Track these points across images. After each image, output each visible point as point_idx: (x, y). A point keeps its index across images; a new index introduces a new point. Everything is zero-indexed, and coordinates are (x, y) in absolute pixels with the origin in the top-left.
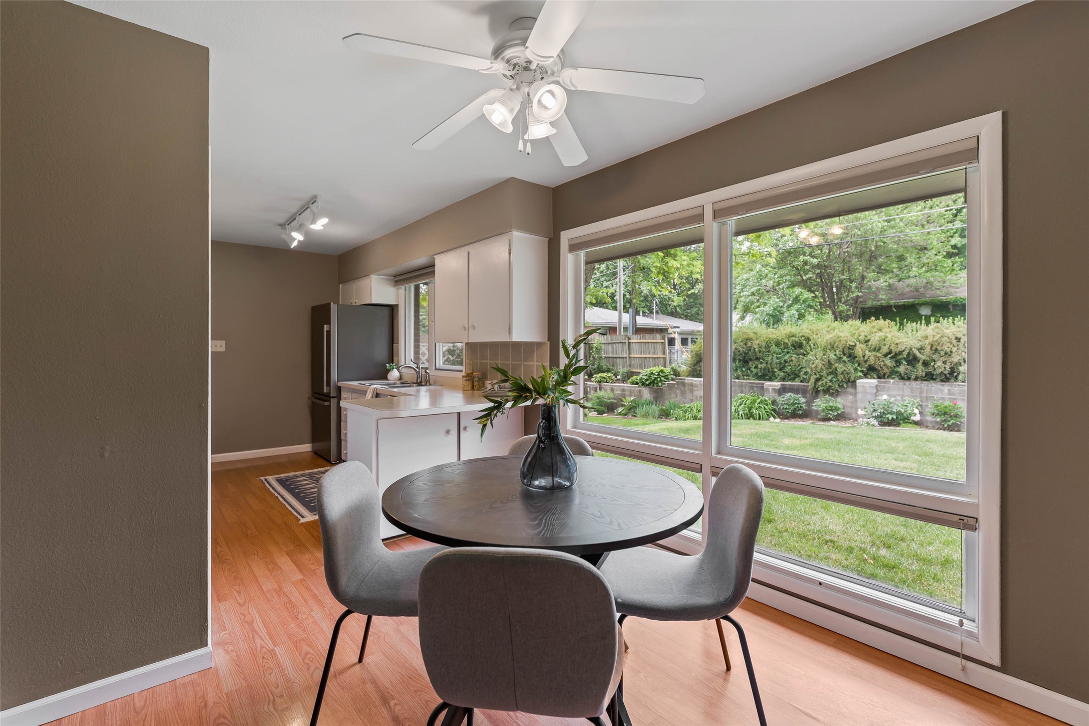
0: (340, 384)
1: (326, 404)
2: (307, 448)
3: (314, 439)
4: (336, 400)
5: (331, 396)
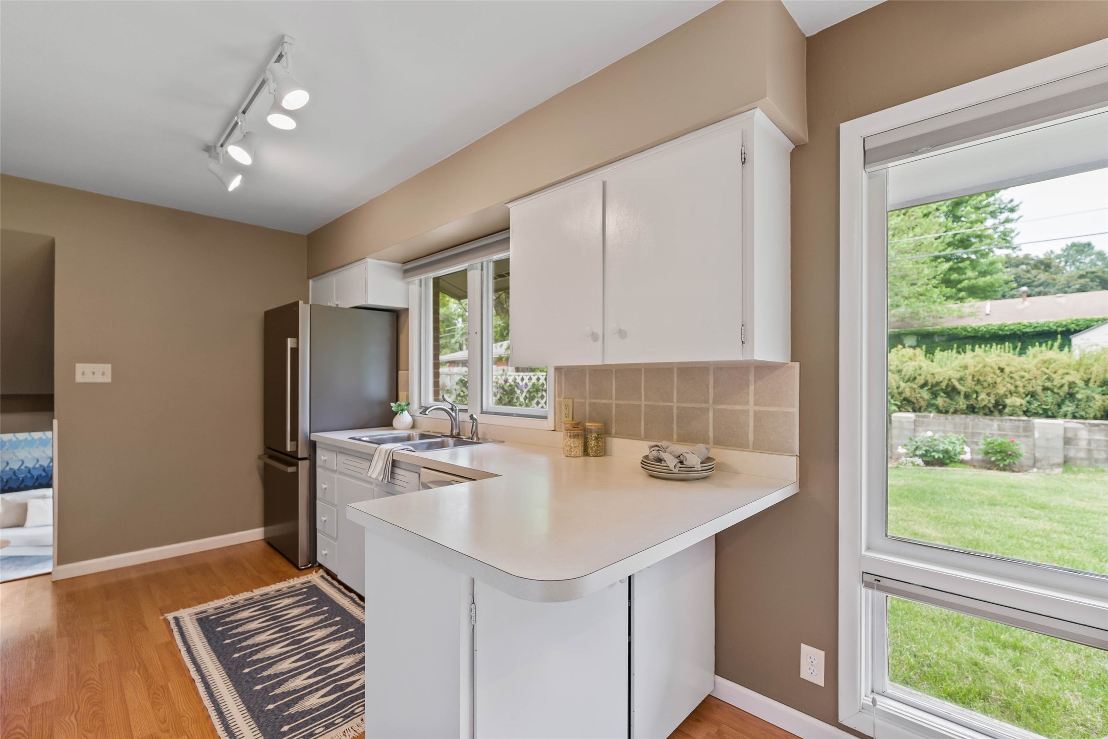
0: (315, 436)
1: (291, 470)
2: (256, 534)
3: (268, 521)
4: (307, 462)
5: (299, 457)
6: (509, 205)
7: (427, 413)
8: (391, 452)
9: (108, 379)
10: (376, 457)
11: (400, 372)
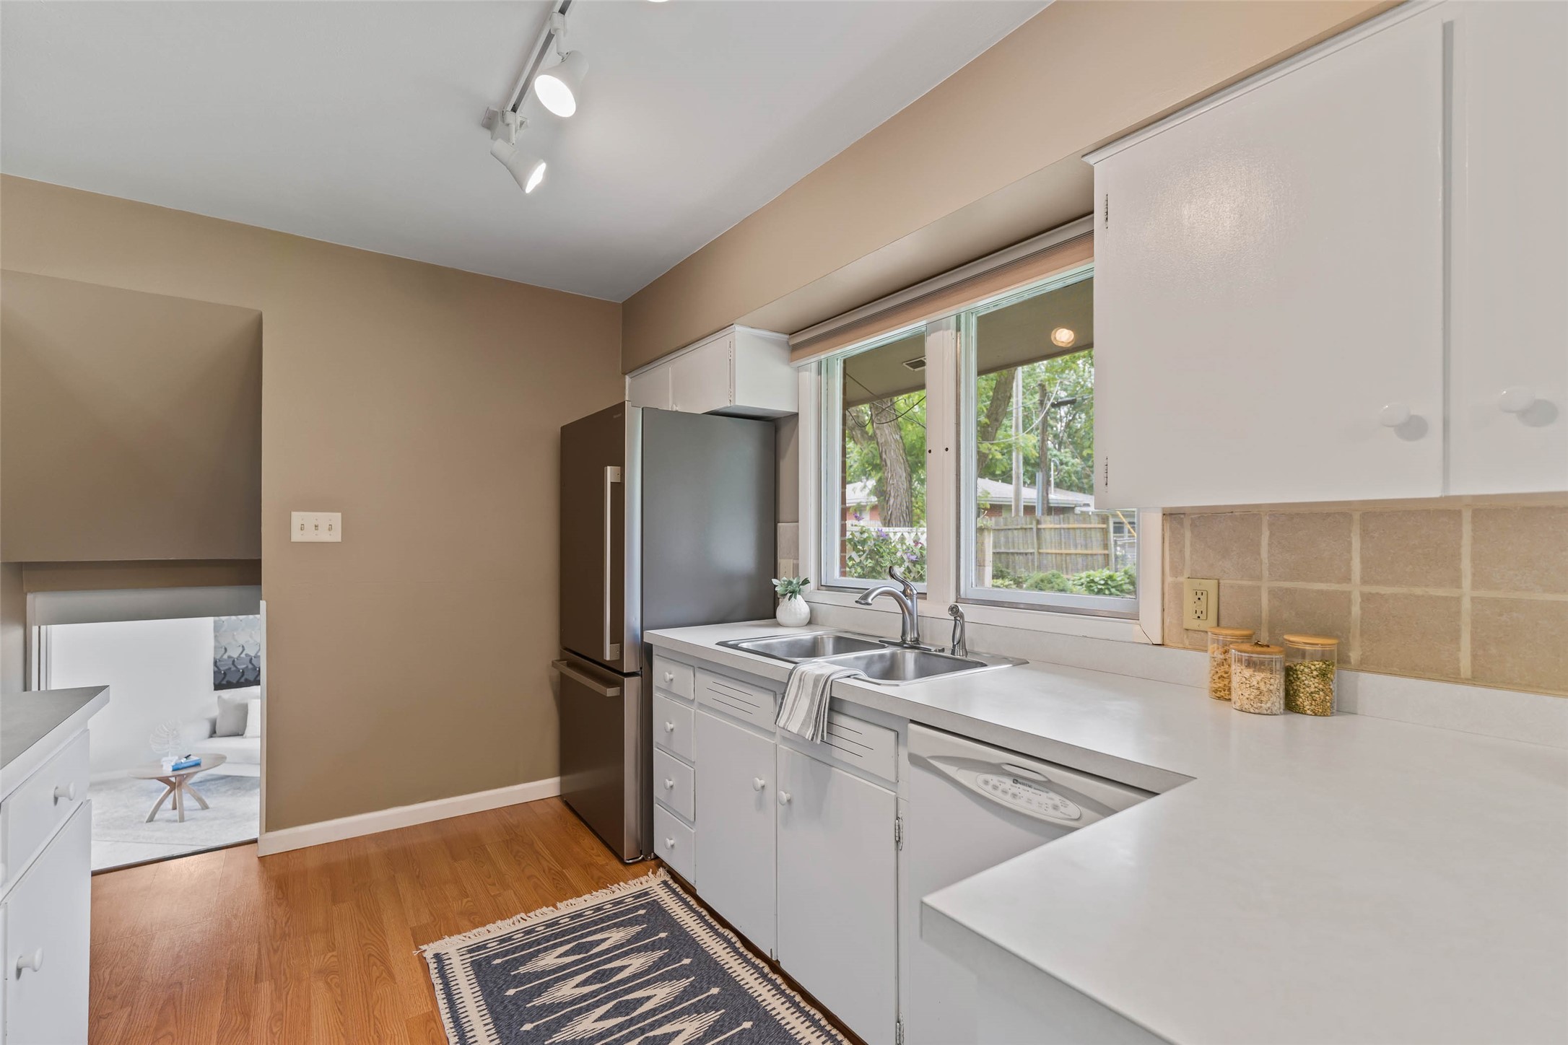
0: (652, 636)
1: (611, 692)
2: (547, 787)
3: (564, 768)
4: (636, 680)
5: (625, 672)
6: (1091, 160)
7: (869, 600)
8: (828, 682)
9: (336, 536)
10: (792, 690)
11: (779, 524)
